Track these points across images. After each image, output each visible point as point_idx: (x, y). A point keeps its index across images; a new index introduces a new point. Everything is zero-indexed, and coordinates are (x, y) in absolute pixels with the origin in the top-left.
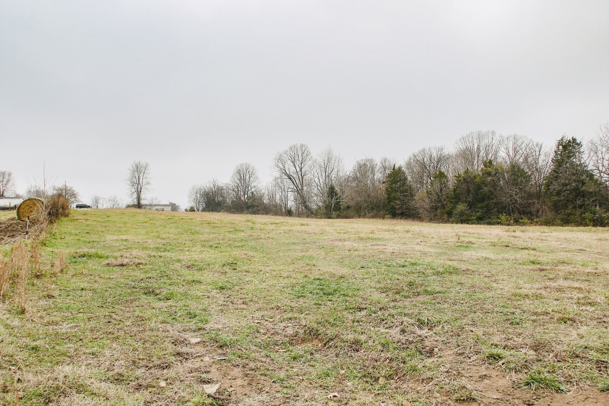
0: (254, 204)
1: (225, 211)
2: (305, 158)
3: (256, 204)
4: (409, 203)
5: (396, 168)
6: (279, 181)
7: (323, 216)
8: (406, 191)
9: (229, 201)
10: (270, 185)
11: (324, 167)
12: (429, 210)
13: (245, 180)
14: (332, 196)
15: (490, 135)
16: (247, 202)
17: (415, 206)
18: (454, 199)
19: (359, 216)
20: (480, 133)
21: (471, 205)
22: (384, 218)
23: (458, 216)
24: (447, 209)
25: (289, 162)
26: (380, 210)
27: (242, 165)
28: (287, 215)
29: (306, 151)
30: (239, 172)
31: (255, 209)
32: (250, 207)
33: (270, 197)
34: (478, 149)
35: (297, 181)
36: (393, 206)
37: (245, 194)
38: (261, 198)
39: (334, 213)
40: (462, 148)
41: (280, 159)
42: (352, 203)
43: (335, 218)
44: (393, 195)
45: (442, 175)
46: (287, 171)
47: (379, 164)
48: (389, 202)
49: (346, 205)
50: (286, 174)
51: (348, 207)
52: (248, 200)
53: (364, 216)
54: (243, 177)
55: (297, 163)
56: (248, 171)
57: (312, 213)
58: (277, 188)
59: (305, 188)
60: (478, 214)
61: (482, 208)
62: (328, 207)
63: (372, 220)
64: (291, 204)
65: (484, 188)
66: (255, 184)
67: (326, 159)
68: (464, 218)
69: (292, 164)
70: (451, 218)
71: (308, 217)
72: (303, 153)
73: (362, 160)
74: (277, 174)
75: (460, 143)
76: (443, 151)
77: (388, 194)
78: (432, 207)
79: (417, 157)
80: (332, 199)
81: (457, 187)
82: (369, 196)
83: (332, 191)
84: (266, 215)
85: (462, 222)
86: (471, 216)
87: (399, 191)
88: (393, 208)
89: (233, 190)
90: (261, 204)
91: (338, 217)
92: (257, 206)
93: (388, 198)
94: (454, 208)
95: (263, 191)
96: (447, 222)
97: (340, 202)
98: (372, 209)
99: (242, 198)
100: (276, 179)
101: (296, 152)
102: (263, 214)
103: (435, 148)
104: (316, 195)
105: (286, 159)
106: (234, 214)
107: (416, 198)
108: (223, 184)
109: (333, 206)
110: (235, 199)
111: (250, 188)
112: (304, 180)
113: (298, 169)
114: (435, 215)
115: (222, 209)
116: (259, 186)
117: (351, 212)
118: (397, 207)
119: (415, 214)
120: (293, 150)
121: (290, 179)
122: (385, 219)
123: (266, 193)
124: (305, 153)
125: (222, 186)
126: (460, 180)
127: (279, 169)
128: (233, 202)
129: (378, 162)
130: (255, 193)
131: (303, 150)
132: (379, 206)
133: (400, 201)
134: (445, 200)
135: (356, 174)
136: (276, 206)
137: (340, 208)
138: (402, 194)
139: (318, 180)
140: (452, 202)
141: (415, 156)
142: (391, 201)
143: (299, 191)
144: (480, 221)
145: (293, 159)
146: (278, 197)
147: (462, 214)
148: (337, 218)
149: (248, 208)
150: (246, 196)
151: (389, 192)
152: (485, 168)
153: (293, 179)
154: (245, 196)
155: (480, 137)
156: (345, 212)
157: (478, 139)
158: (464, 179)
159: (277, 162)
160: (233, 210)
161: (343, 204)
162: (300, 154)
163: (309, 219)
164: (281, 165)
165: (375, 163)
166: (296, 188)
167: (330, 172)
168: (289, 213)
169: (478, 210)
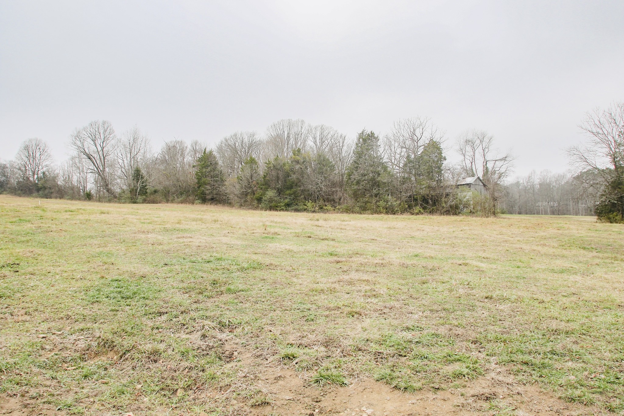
0: (46, 185)
1: (8, 193)
2: (108, 136)
3: (48, 185)
4: (220, 188)
5: (206, 152)
6: (77, 160)
7: (128, 200)
8: (217, 176)
9: (13, 181)
10: (66, 165)
11: (129, 147)
12: (239, 196)
13: (34, 158)
14: (138, 180)
15: (299, 124)
16: (37, 184)
17: (226, 192)
18: (263, 185)
19: (167, 201)
20: (290, 121)
21: (280, 192)
22: (193, 203)
23: (267, 202)
24: (257, 195)
25: (89, 140)
26: (190, 195)
27: (31, 141)
28: (85, 200)
29: (109, 129)
30: (27, 148)
31: (46, 192)
32: (41, 188)
33: (66, 178)
34: (288, 137)
35: (98, 162)
36: (203, 191)
37: (34, 174)
38: (54, 178)
39: (140, 197)
40: (273, 135)
41: (77, 136)
42: (159, 187)
43: (141, 203)
44: (203, 179)
45: (252, 161)
46: (86, 150)
47: (189, 147)
48: (199, 187)
49: (153, 189)
50: (85, 153)
51: (155, 192)
52: (38, 181)
53: (172, 201)
54: (32, 154)
55: (99, 142)
56: (38, 148)
57: (115, 197)
58: (74, 169)
59: (107, 169)
60: (286, 201)
61: (290, 195)
62: (133, 191)
63: (181, 205)
64: (91, 186)
65: (292, 175)
66: (47, 163)
67: (132, 139)
68: (273, 204)
69: (92, 143)
70: (260, 204)
71: (110, 201)
72: (105, 131)
73: (171, 142)
74: (74, 152)
75: (271, 130)
76: (255, 136)
77: (198, 178)
78: (242, 194)
79: (229, 141)
80: (137, 182)
81: (267, 174)
82: (178, 180)
83: (138, 175)
84: (61, 198)
85: (271, 208)
86: (280, 203)
87: (210, 175)
88: (203, 193)
89: (20, 169)
90: (55, 186)
91: (144, 201)
92: (50, 188)
93: (198, 183)
94: (264, 194)
95: (57, 172)
96: (256, 208)
97: (146, 186)
98: (181, 194)
99: (31, 179)
100: (73, 158)
101: (97, 130)
102: (56, 198)
103: (247, 133)
104: (120, 177)
105: (85, 136)
106: (20, 196)
107: (226, 183)
108: (5, 161)
109: (138, 190)
110: (21, 180)
111: (40, 167)
112: (106, 160)
113: (100, 149)
114: (246, 201)
115: (5, 190)
116: (52, 165)
117: (158, 197)
118: (207, 192)
119: (225, 200)
120: (94, 127)
121: (89, 158)
122: (195, 204)
123: (61, 173)
124: (108, 131)
125: (5, 163)
126: (270, 167)
127: (77, 147)
128: (19, 183)
129: (188, 144)
130: (47, 173)
131: (106, 128)
132: (189, 191)
133: (211, 186)
134: (255, 186)
135: (164, 156)
136: (72, 188)
137: (146, 193)
138: (212, 179)
139: (122, 161)
140: (261, 188)
141: (226, 140)
142: (201, 186)
143: (99, 173)
144: (288, 208)
145: (93, 137)
146: (75, 179)
147: (271, 200)
148: (143, 203)
149: (38, 190)
150: (36, 176)
151: (200, 177)
152: (294, 157)
153: (93, 159)
154: (34, 176)
155: (290, 125)
156: (152, 196)
157: (288, 127)
158: (274, 166)
159: (74, 140)
160: (19, 192)
161: (150, 189)
162: (102, 131)
163: (111, 204)
164: (79, 143)
165: (186, 145)
166: (97, 169)
167: (136, 153)
168: (89, 197)
169: (286, 196)
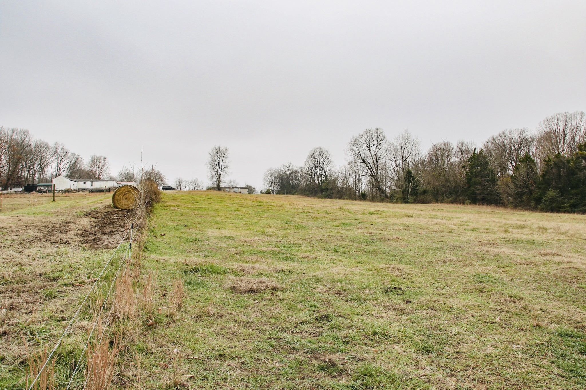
0: (328, 187)
1: (299, 194)
2: (380, 142)
3: (330, 187)
4: (491, 188)
5: (476, 152)
6: (353, 165)
7: (399, 201)
8: (488, 175)
9: (303, 184)
10: (344, 169)
11: (401, 151)
12: (514, 196)
13: (319, 164)
14: (409, 181)
15: (578, 117)
16: (321, 185)
17: (498, 192)
18: (542, 184)
19: (437, 201)
20: (567, 114)
21: (562, 191)
22: (464, 204)
23: (548, 203)
24: (534, 195)
25: (365, 147)
26: (459, 196)
27: (316, 149)
28: (360, 199)
29: (381, 135)
30: (313, 156)
31: (328, 192)
32: (324, 190)
33: (344, 180)
34: (564, 131)
35: (371, 165)
36: (474, 191)
37: (318, 178)
38: (335, 180)
39: (411, 197)
40: (546, 130)
41: (355, 143)
42: (429, 188)
43: (412, 203)
44: (474, 179)
45: (528, 159)
46: (362, 155)
47: (455, 148)
48: (469, 187)
49: (423, 189)
50: (361, 158)
51: (425, 192)
52: (322, 183)
53: (442, 202)
54: (317, 161)
55: (372, 147)
56: (321, 155)
57: (386, 196)
58: (351, 172)
59: (379, 172)
60: (572, 201)
61: (576, 195)
62: (405, 192)
63: (451, 205)
64: (364, 187)
65: (579, 173)
66: (329, 168)
67: (404, 143)
68: (555, 205)
69: (367, 148)
70: (539, 205)
71: (382, 201)
72: (378, 137)
73: (438, 144)
74: (351, 157)
75: (543, 126)
76: (526, 133)
77: (468, 179)
78: (517, 194)
79: (496, 140)
80: (409, 183)
81: (546, 172)
82: (447, 181)
83: (409, 175)
84: (340, 198)
85: (552, 210)
86: (563, 203)
87: (480, 176)
88: (474, 193)
89: (307, 174)
90: (335, 188)
91: (416, 201)
92: (331, 189)
93: (468, 183)
94: (544, 194)
95: (337, 175)
96: (534, 209)
97: (417, 186)
98: (451, 194)
99: (316, 182)
100: (350, 163)
101: (370, 136)
102: (336, 198)
103: (517, 130)
104: (391, 179)
105: (361, 143)
106: (308, 196)
107: (499, 183)
108: (297, 167)
109: (410, 190)
110: (308, 183)
111: (323, 171)
112: (378, 164)
113: (373, 153)
114: (521, 202)
115: (297, 191)
116: (333, 169)
117: (428, 197)
118: (478, 192)
119: (497, 199)
120: (368, 134)
121: (365, 162)
122: (465, 204)
123: (340, 176)
124: (380, 137)
125: (296, 169)
126: (551, 165)
127: (354, 153)
128: (307, 185)
129: (454, 145)
130: (328, 176)
131: (378, 134)
132: (458, 191)
133: (481, 186)
134: (533, 186)
135: (431, 158)
136: (350, 189)
137: (417, 193)
138: (483, 179)
139: (395, 164)
140: (540, 188)
141: (494, 139)
142: (471, 186)
143: (373, 174)
144: (573, 209)
145: (368, 143)
146: (351, 181)
147: (553, 200)
148: (414, 203)
149: (322, 191)
150: (320, 179)
151: (469, 177)
152: (581, 152)
153: (367, 162)
154: (318, 180)
155: (567, 118)
156: (422, 197)
157: (565, 121)
158: (555, 164)
159: (351, 147)
160: (308, 193)
161: (420, 189)
162: (375, 138)
163: (384, 204)
164: (355, 149)
165: (452, 147)
166: (371, 172)
167: (407, 156)
168: (363, 197)
169: (571, 196)
